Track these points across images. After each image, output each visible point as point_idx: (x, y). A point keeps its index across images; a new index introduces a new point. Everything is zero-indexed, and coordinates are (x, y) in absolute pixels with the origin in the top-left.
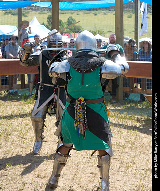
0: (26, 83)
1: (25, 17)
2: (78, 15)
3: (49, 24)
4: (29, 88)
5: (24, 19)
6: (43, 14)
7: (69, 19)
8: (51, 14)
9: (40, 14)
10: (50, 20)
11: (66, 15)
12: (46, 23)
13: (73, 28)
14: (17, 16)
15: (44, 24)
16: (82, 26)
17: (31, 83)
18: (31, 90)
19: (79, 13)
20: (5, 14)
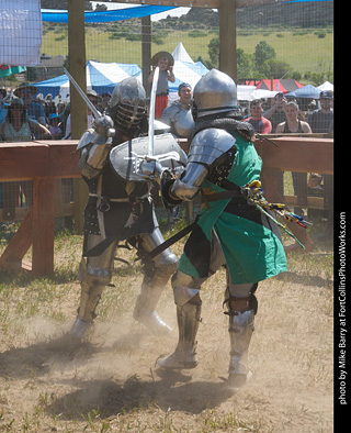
1: (159, 43)
2: (279, 36)
3: (212, 58)
5: (155, 49)
6: (199, 35)
7: (258, 47)
8: (217, 36)
9: (190, 35)
10: (215, 51)
11: (252, 37)
12: (206, 57)
13: (269, 68)
14: (140, 42)
15: (200, 59)
16: (288, 62)
19: (282, 33)
20: (112, 38)
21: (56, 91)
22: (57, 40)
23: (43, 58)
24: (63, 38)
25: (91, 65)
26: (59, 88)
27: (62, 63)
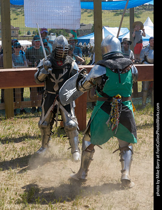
0: (139, 91)
1: (137, 17)
4: (142, 97)
5: (136, 20)
14: (129, 17)
17: (145, 91)
18: (145, 99)
20: (115, 15)
21: (88, 41)
22: (89, 16)
23: (82, 25)
24: (91, 16)
25: (105, 29)
26: (89, 39)
27: (91, 28)
